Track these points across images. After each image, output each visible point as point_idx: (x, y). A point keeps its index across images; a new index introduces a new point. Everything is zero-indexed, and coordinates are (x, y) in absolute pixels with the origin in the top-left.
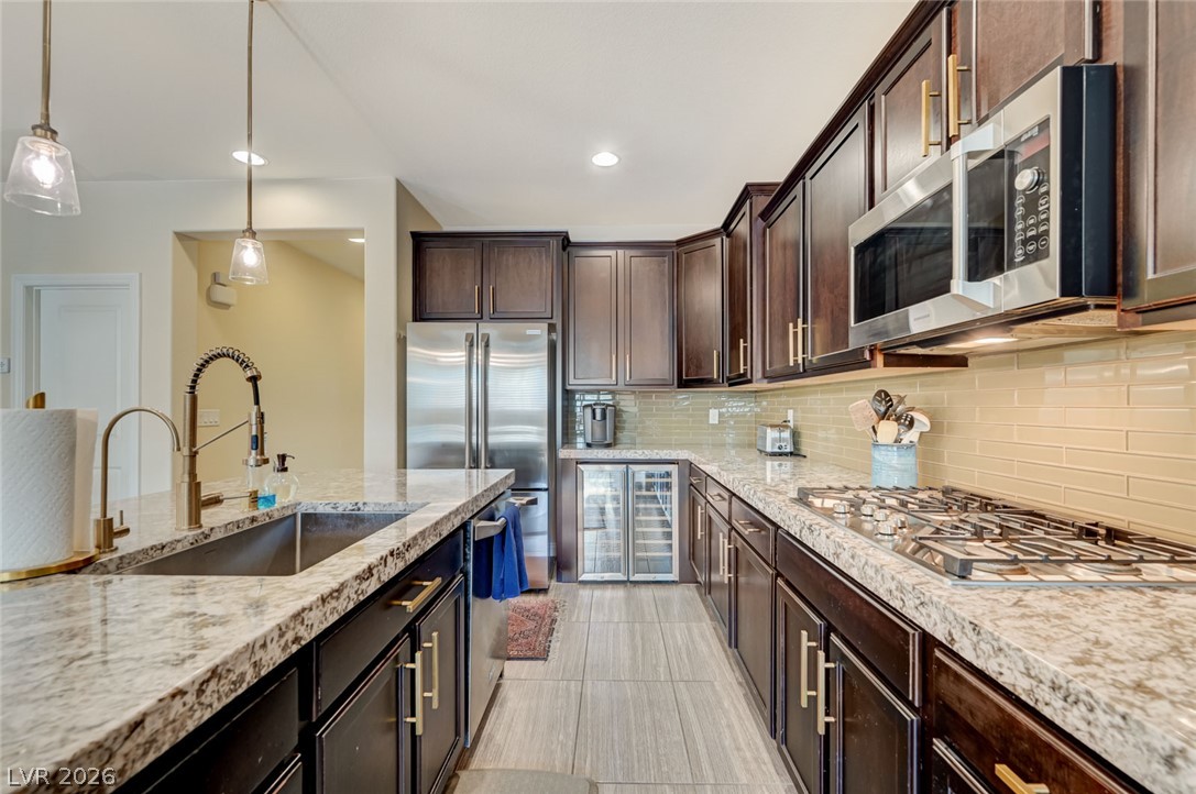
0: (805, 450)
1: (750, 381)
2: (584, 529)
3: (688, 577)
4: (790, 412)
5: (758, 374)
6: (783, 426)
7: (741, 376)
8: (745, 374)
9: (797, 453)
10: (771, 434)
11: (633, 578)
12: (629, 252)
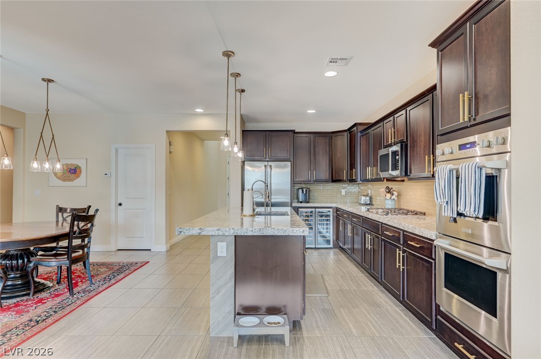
0: (374, 203)
1: (357, 182)
3: (335, 247)
4: (369, 191)
5: (359, 180)
6: (367, 195)
7: (353, 180)
8: (355, 180)
9: (371, 204)
10: (363, 198)
11: (317, 247)
12: (315, 135)
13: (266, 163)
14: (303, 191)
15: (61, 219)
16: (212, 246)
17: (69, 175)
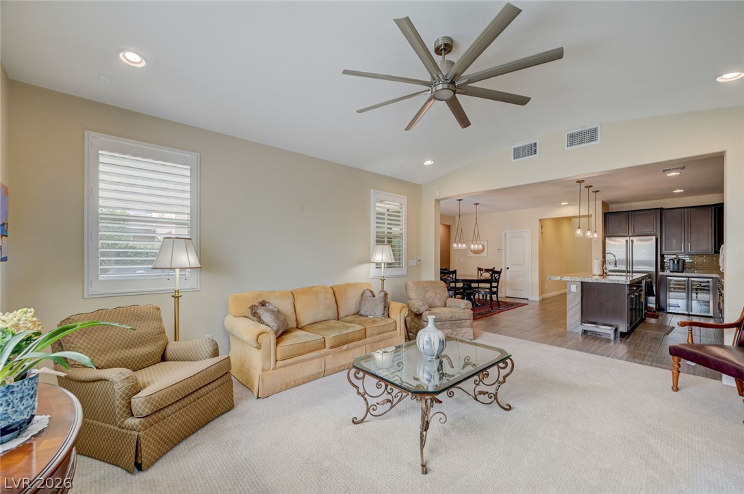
11: (691, 313)
12: (690, 210)
13: (628, 238)
14: (674, 262)
15: (480, 274)
16: (568, 287)
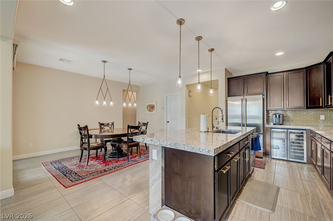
2: (273, 148)
3: (310, 162)
7: (329, 105)
11: (289, 160)
12: (288, 73)
13: (242, 97)
14: (276, 117)
17: (151, 109)
